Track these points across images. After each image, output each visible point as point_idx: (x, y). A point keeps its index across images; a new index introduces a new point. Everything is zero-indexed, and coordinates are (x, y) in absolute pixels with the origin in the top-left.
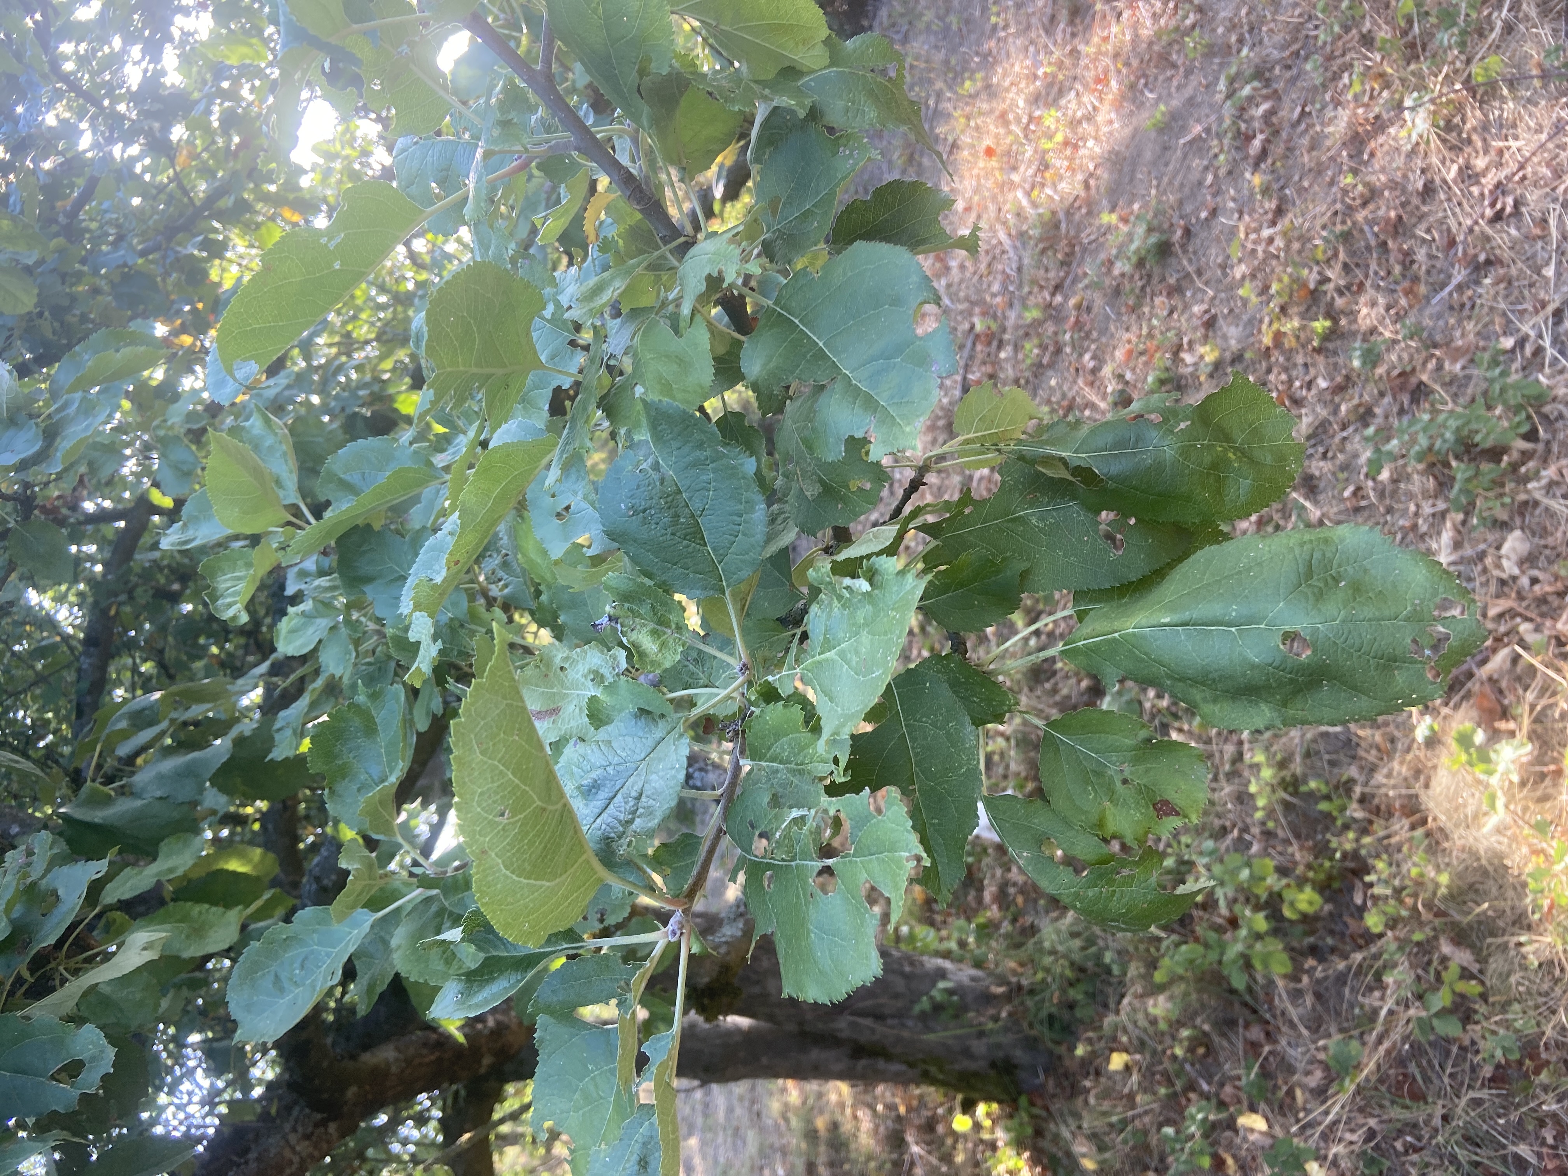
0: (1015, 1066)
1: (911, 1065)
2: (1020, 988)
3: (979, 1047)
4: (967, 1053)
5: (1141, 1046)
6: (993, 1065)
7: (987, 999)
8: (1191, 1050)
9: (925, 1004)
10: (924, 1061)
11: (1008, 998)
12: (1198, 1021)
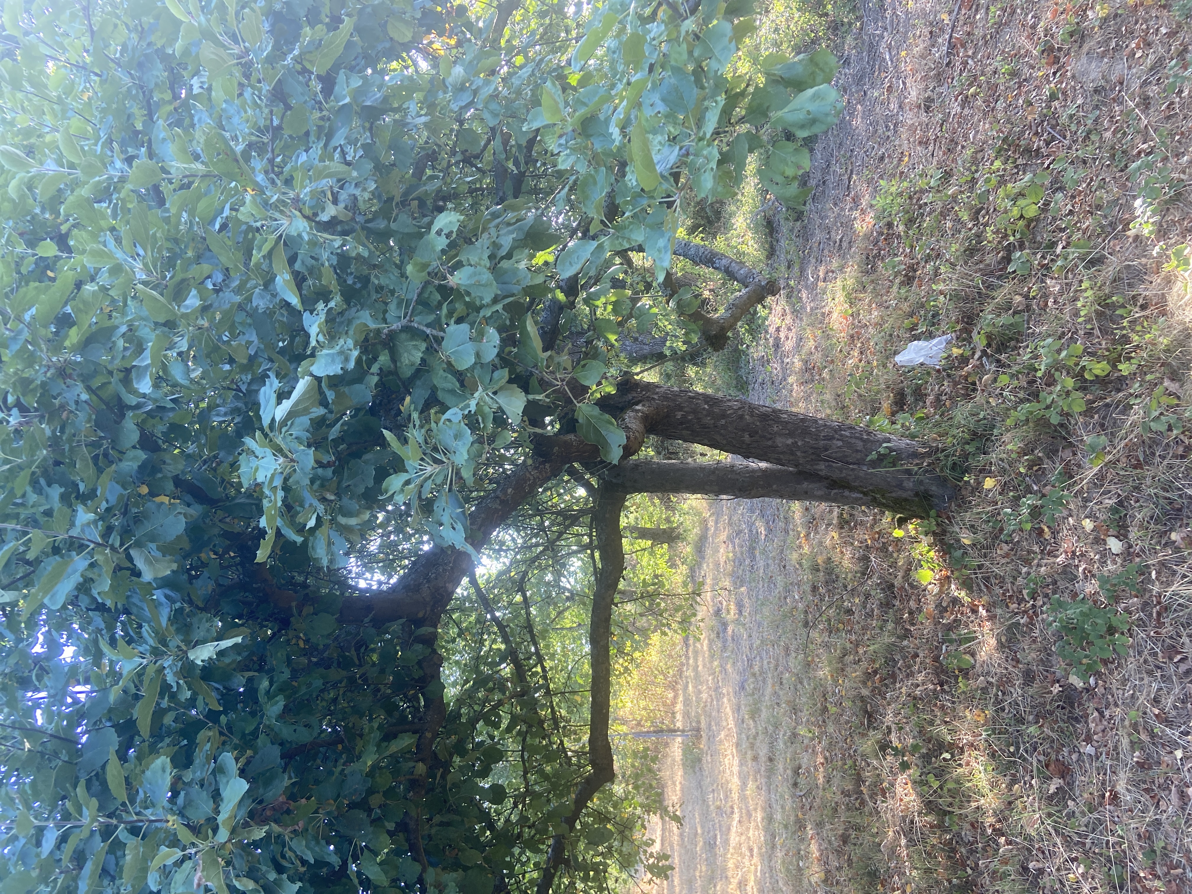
0: (931, 496)
1: (865, 494)
2: (937, 449)
3: (909, 484)
4: (900, 486)
5: (1003, 472)
6: (917, 494)
7: (915, 455)
8: (1030, 468)
9: (874, 455)
10: (873, 492)
11: (929, 454)
12: (1036, 452)
